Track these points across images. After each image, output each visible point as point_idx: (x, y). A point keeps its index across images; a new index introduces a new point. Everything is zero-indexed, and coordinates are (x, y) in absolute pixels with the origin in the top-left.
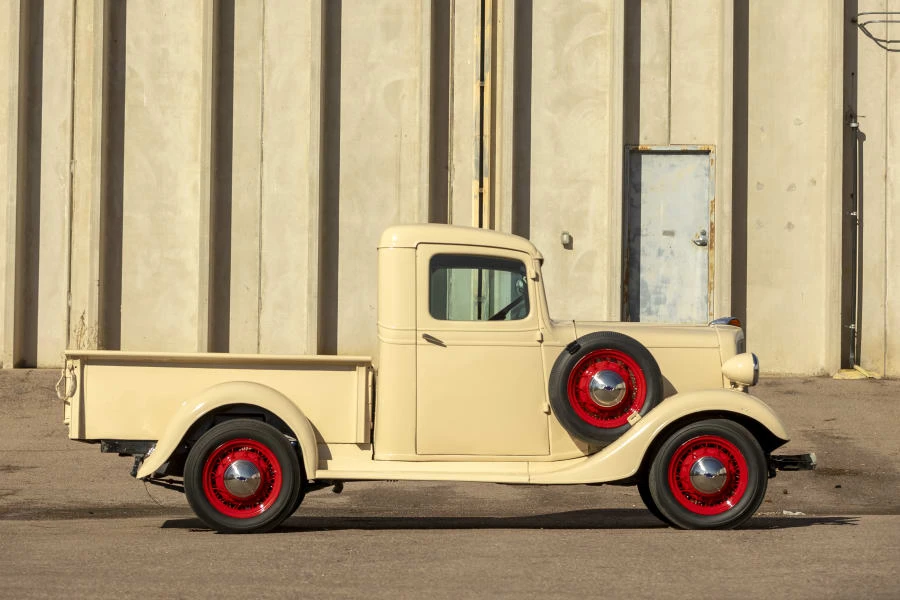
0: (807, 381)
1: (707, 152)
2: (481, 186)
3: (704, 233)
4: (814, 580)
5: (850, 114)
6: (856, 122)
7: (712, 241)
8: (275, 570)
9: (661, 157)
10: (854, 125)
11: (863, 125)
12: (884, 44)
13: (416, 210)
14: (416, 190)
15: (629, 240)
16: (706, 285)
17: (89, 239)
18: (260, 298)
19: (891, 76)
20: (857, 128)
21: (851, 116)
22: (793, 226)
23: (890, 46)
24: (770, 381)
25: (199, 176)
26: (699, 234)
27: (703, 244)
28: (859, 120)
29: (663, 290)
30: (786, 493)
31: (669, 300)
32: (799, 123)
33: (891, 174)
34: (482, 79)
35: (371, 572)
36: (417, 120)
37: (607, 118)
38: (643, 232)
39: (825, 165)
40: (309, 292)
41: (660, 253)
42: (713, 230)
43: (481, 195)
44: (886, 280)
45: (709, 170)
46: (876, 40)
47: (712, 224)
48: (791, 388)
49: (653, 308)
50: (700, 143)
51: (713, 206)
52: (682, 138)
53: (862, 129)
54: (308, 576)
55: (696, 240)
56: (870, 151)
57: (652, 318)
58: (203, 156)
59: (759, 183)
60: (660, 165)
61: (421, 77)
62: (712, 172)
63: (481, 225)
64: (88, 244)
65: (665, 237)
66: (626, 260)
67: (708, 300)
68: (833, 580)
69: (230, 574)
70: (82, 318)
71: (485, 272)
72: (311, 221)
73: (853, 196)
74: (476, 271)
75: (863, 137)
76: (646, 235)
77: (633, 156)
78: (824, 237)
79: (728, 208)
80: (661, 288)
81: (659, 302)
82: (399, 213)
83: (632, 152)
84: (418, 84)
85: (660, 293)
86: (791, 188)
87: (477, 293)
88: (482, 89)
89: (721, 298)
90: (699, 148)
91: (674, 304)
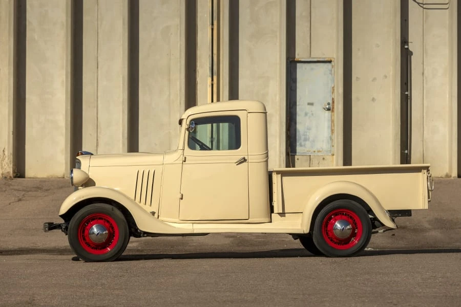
1: (330, 62)
2: (212, 80)
3: (329, 104)
4: (362, 283)
5: (404, 41)
6: (408, 45)
7: (333, 108)
8: (86, 281)
9: (306, 65)
10: (406, 47)
11: (411, 47)
12: (421, 5)
13: (178, 93)
14: (178, 83)
15: (290, 108)
16: (330, 130)
17: (7, 110)
18: (97, 140)
19: (426, 21)
20: (408, 49)
21: (405, 43)
22: (375, 100)
23: (425, 6)
25: (64, 77)
26: (326, 104)
27: (329, 109)
28: (410, 44)
29: (308, 134)
31: (311, 139)
32: (378, 46)
33: (425, 72)
34: (212, 24)
35: (136, 282)
36: (179, 45)
37: (278, 44)
38: (298, 104)
39: (391, 68)
40: (123, 136)
41: (306, 114)
42: (333, 102)
43: (212, 85)
44: (423, 127)
45: (331, 71)
46: (418, 3)
47: (333, 99)
49: (303, 143)
50: (327, 57)
51: (333, 90)
52: (317, 55)
53: (411, 49)
54: (103, 284)
55: (325, 107)
56: (415, 61)
57: (302, 148)
58: (67, 66)
59: (357, 78)
60: (306, 69)
61: (180, 24)
62: (333, 72)
63: (212, 101)
64: (7, 113)
65: (309, 106)
66: (288, 118)
67: (331, 139)
68: (372, 283)
69: (63, 284)
70: (4, 151)
71: (215, 125)
72: (123, 99)
73: (406, 84)
74: (210, 125)
75: (411, 53)
76: (299, 105)
77: (292, 64)
78: (391, 105)
79: (341, 90)
80: (307, 132)
81: (305, 140)
82: (169, 96)
83: (291, 62)
84: (179, 27)
85: (306, 135)
86: (374, 79)
87: (210, 136)
88: (212, 29)
89: (338, 138)
90: (326, 60)
91: (314, 141)
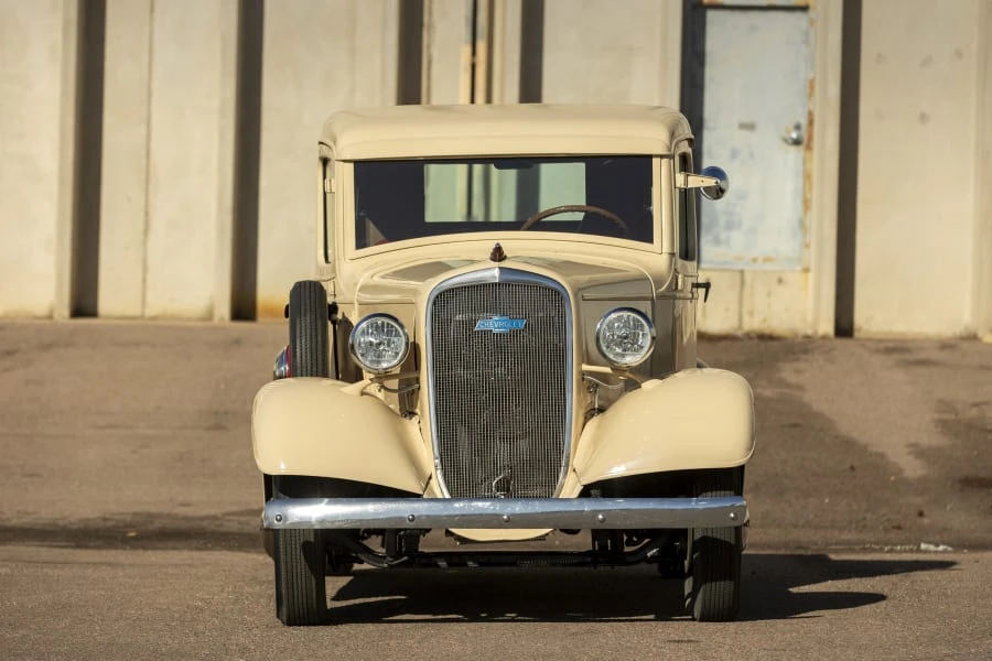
0: (946, 345)
1: (804, 8)
2: (474, 53)
3: (798, 127)
7: (810, 138)
9: (737, 15)
14: (378, 59)
16: (800, 201)
18: (147, 214)
22: (928, 119)
24: (891, 345)
26: (791, 128)
27: (797, 142)
29: (737, 210)
30: (921, 514)
31: (745, 224)
38: (709, 124)
39: (977, 30)
41: (734, 155)
42: (811, 123)
43: (474, 66)
45: (807, 34)
47: (810, 113)
48: (922, 356)
49: (723, 236)
51: (812, 88)
55: (786, 135)
57: (721, 249)
59: (879, 55)
60: (735, 26)
62: (812, 36)
65: (742, 131)
67: (802, 225)
76: (713, 128)
77: (695, 13)
78: (972, 134)
79: (834, 90)
80: (734, 205)
81: (730, 226)
83: (695, 6)
85: (732, 213)
86: (927, 61)
87: (465, 210)
89: (821, 224)
90: (793, 2)
91: (753, 230)
